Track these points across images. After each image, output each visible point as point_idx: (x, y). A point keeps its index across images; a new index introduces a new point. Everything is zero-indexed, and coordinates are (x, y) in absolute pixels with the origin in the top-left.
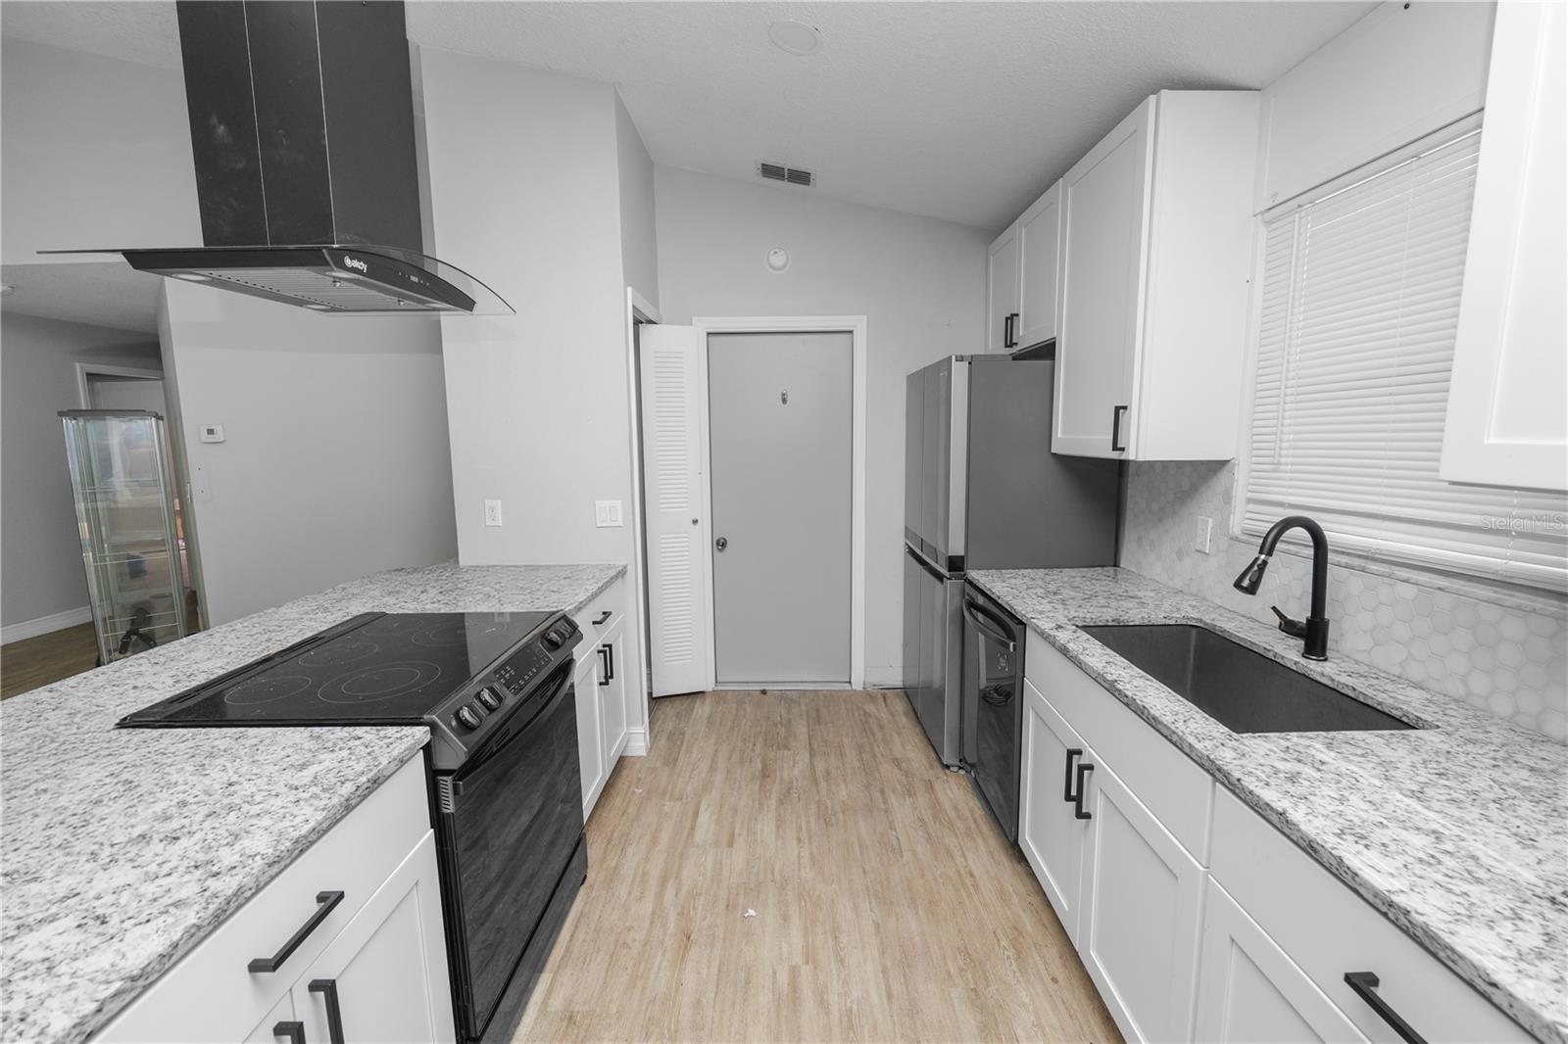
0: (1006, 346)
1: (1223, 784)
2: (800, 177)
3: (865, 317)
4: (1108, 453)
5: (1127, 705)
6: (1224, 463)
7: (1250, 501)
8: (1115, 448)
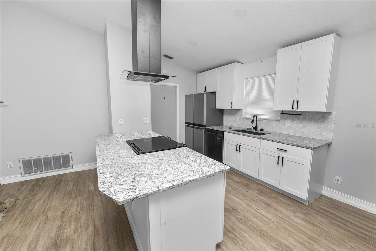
0: (204, 91)
1: (262, 139)
2: (171, 58)
3: (179, 84)
4: (230, 108)
5: (247, 136)
6: (241, 109)
7: (244, 114)
8: (231, 107)
